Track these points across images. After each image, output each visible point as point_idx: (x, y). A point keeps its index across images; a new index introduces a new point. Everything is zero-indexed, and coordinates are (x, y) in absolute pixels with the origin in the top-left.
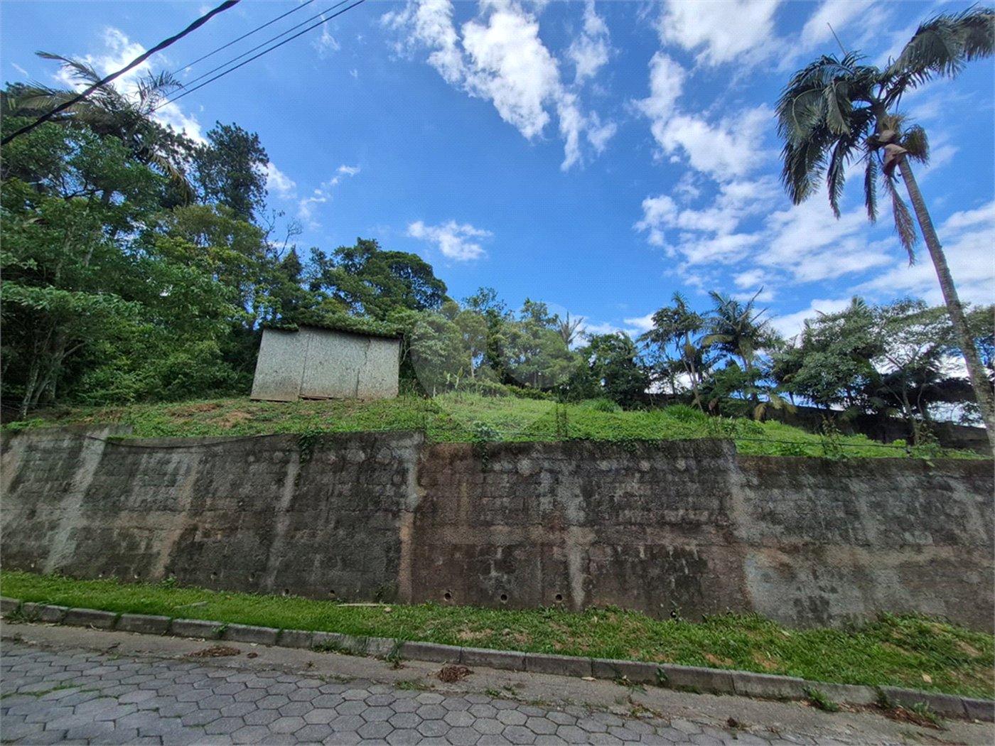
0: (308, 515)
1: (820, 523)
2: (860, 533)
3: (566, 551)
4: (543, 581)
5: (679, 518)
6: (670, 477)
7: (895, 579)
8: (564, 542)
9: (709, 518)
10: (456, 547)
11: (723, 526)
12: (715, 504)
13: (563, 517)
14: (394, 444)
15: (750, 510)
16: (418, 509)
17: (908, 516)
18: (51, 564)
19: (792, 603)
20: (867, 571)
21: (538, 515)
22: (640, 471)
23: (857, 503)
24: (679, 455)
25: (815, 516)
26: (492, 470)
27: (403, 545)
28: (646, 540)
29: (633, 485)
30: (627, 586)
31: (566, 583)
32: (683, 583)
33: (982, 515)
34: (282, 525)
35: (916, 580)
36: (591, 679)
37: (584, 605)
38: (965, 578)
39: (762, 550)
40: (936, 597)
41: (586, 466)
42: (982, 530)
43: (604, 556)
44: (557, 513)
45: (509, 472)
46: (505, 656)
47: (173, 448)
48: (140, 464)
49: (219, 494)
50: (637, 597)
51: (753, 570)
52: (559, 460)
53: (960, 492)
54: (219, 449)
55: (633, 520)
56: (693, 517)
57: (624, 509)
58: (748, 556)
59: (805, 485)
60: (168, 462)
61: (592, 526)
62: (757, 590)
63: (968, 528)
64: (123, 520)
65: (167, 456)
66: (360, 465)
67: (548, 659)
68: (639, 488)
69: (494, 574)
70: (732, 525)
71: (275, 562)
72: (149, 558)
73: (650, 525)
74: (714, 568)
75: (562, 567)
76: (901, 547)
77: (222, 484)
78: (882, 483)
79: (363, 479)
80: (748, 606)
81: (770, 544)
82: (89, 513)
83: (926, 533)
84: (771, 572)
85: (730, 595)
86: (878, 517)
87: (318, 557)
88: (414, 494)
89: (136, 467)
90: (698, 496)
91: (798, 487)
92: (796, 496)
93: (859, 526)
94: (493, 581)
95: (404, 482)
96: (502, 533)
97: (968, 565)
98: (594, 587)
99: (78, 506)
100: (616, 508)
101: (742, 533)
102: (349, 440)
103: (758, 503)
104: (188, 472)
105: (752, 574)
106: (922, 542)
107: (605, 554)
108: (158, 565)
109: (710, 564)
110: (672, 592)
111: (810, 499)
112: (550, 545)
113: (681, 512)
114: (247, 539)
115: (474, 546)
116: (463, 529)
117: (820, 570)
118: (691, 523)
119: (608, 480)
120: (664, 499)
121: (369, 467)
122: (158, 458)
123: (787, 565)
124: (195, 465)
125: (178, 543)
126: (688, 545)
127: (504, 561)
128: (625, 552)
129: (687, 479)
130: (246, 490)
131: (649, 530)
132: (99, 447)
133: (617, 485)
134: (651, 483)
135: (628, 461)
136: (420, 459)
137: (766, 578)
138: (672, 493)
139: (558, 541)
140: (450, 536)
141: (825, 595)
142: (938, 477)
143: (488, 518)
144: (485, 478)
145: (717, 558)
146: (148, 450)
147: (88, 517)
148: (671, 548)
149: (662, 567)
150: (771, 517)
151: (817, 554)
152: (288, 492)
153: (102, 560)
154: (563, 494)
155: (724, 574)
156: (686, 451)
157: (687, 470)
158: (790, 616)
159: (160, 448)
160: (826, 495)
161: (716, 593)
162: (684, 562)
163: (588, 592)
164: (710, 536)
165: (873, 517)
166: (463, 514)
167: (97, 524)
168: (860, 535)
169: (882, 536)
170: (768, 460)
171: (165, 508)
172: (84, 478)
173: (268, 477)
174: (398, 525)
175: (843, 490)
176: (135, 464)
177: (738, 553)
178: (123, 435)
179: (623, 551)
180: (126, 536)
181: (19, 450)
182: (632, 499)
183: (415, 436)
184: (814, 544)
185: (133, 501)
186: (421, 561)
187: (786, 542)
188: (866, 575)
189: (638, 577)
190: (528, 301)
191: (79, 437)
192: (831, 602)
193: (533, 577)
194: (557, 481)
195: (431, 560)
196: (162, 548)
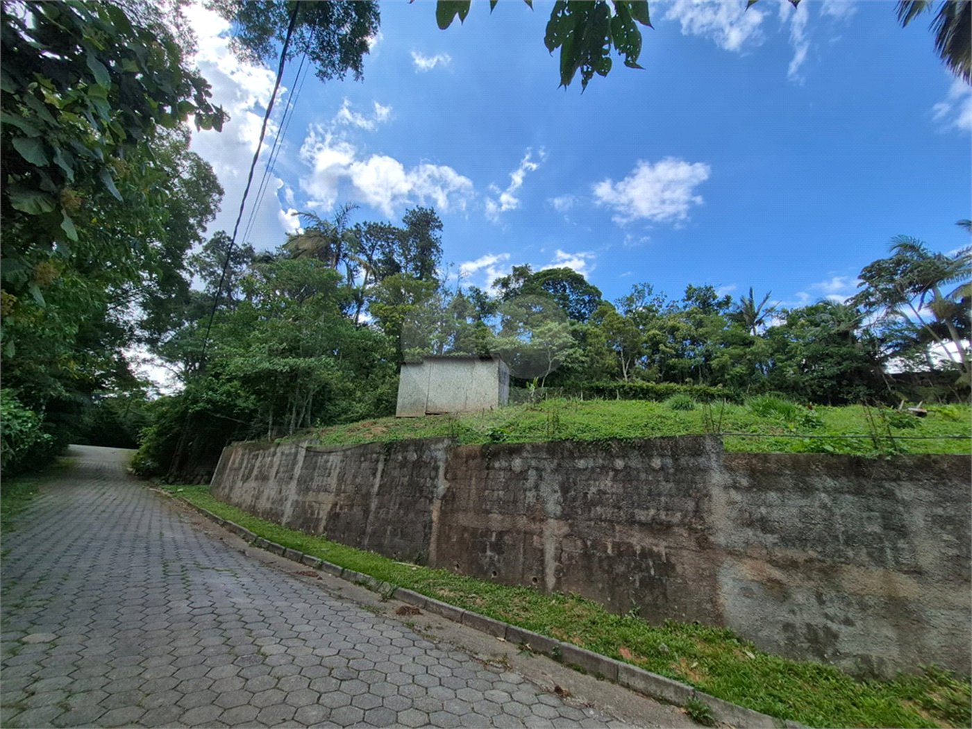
0: (387, 497)
1: (837, 536)
2: (906, 555)
3: (543, 540)
4: (524, 564)
5: (649, 518)
6: (643, 476)
8: (542, 532)
9: (682, 521)
10: (465, 529)
11: (696, 529)
12: (691, 505)
13: (543, 509)
14: (432, 447)
15: (734, 514)
16: (444, 496)
18: (285, 520)
19: (780, 626)
20: (912, 607)
21: (524, 506)
22: (615, 470)
23: (906, 516)
24: (655, 453)
25: (829, 527)
26: (494, 468)
27: (434, 524)
28: (615, 537)
29: (607, 483)
30: (593, 579)
31: (541, 568)
32: (648, 583)
34: (373, 506)
36: (503, 639)
37: (554, 590)
39: (749, 562)
41: (567, 464)
43: (575, 548)
44: (539, 507)
45: (505, 469)
46: (451, 609)
47: (330, 452)
48: (318, 463)
49: (347, 482)
50: (602, 590)
51: (731, 583)
52: (544, 459)
54: (349, 453)
55: (604, 517)
56: (664, 517)
57: (595, 506)
58: (725, 565)
59: (817, 489)
60: (328, 461)
61: (567, 520)
62: (735, 604)
64: (311, 497)
65: (328, 457)
66: (414, 463)
67: (478, 618)
68: (612, 486)
69: (489, 553)
70: (709, 528)
71: (369, 530)
72: (318, 520)
73: (619, 523)
74: (684, 572)
75: (539, 554)
77: (349, 478)
79: (414, 475)
80: (719, 619)
81: (755, 555)
82: (298, 492)
84: (754, 587)
85: (699, 603)
86: (945, 537)
87: (389, 528)
88: (442, 486)
89: (316, 464)
90: (672, 496)
91: (807, 491)
92: (803, 502)
93: (906, 546)
94: (488, 559)
95: (437, 476)
96: (496, 520)
98: (564, 575)
99: (295, 488)
100: (589, 505)
101: (720, 539)
102: (408, 445)
103: (746, 507)
104: (336, 468)
105: (727, 585)
107: (575, 547)
108: (321, 525)
109: (679, 569)
110: (635, 591)
111: (824, 506)
112: (532, 533)
113: (652, 512)
114: (357, 511)
115: (475, 530)
116: (470, 515)
117: (829, 594)
118: (661, 524)
119: (584, 477)
120: (635, 497)
121: (418, 464)
122: (325, 459)
123: (778, 582)
124: (339, 463)
125: (329, 513)
126: (656, 546)
127: (497, 544)
128: (594, 546)
129: (661, 478)
130: (358, 480)
131: (617, 528)
132: (304, 452)
133: (592, 482)
134: (623, 481)
135: (604, 459)
136: (447, 459)
137: (746, 592)
138: (645, 492)
139: (539, 530)
140: (463, 519)
141: (834, 627)
143: (488, 507)
144: (488, 474)
145: (687, 563)
146: (321, 454)
147: (298, 494)
148: (638, 547)
149: (628, 565)
150: (764, 525)
151: (826, 573)
152: (377, 481)
153: (301, 521)
154: (545, 489)
155: (694, 581)
156: (663, 449)
157: (662, 469)
158: (776, 641)
159: (326, 453)
160: (852, 503)
161: (683, 600)
162: (651, 564)
163: (558, 579)
164: (682, 539)
165: (935, 536)
166: (471, 502)
167: (300, 498)
168: (906, 558)
169: (950, 564)
170: (765, 458)
171: (326, 491)
172: (297, 471)
173: (369, 472)
174: (431, 509)
175: (884, 497)
176: (316, 462)
177: (713, 561)
178: (313, 445)
179: (592, 545)
180: (311, 506)
181: (279, 454)
182: (604, 497)
183: (445, 441)
184: (824, 561)
185: (314, 485)
186: (443, 537)
187: (780, 555)
188: (910, 612)
189: (604, 571)
190: (690, 288)
191: (297, 446)
192: (841, 636)
193: (517, 559)
194: (541, 478)
195: (449, 537)
196: (323, 515)
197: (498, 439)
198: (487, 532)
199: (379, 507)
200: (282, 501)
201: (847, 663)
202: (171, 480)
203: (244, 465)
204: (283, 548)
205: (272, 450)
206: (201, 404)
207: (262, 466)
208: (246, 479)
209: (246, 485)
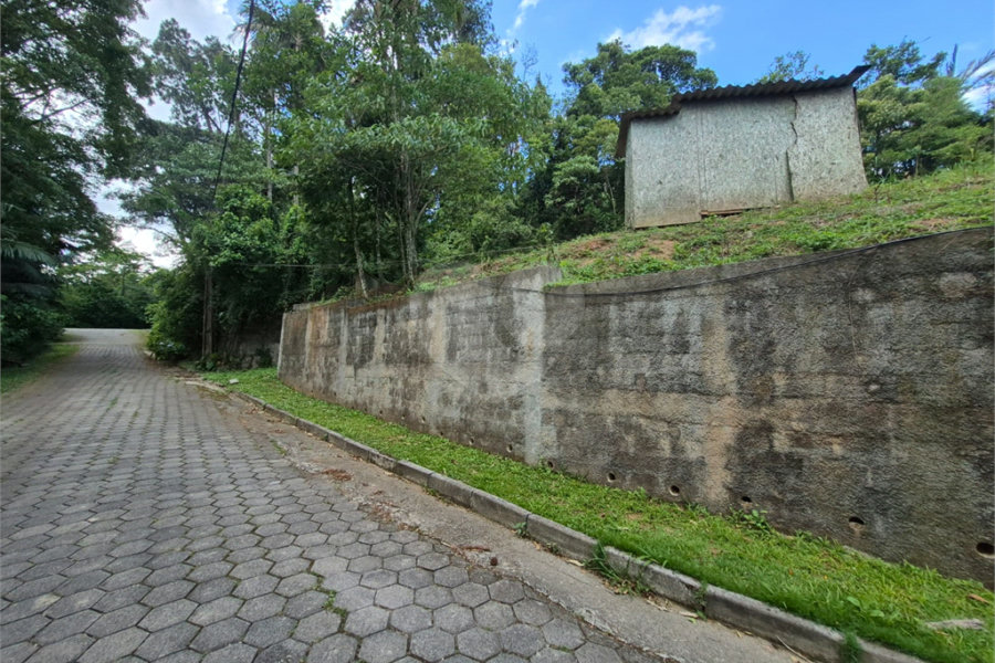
18: (533, 451)
47: (658, 292)
48: (607, 320)
49: (802, 367)
54: (765, 284)
60: (658, 315)
65: (653, 305)
82: (558, 390)
89: (604, 324)
99: (539, 380)
104: (707, 327)
108: (709, 483)
122: (637, 310)
124: (717, 315)
125: (737, 450)
130: (877, 360)
132: (537, 301)
146: (614, 299)
147: (559, 396)
159: (634, 294)
167: (574, 406)
171: (686, 389)
172: (532, 343)
178: (563, 282)
180: (630, 427)
181: (440, 313)
185: (621, 375)
191: (506, 291)
202: (209, 365)
203: (345, 337)
205: (414, 305)
206: (225, 253)
207: (396, 338)
208: (359, 361)
209: (364, 373)
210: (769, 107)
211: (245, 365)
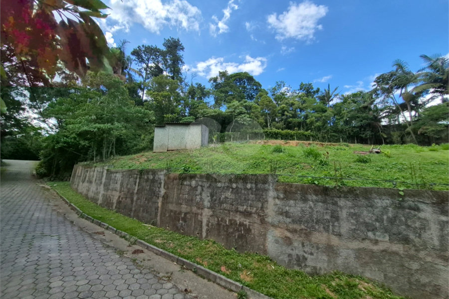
0: (140, 195)
1: (313, 220)
2: (337, 228)
3: (202, 217)
4: (194, 227)
5: (244, 210)
6: (243, 191)
7: (353, 256)
8: (202, 214)
9: (256, 211)
10: (171, 211)
11: (261, 215)
12: (260, 205)
13: (203, 204)
14: (159, 173)
15: (276, 210)
16: (163, 197)
17: (374, 223)
18: (99, 202)
19: (287, 255)
20: (335, 248)
21: (195, 202)
22: (232, 188)
23: (340, 212)
24: (249, 181)
25: (311, 216)
26: (184, 185)
27: (159, 208)
28: (230, 217)
29: (229, 194)
30: (220, 234)
31: (201, 229)
32: (241, 237)
33: (442, 230)
34: (135, 199)
35: (367, 258)
36: (175, 263)
37: (205, 238)
38: (406, 265)
39: (279, 229)
40: (379, 270)
41: (213, 184)
42: (435, 239)
43: (214, 221)
44: (201, 203)
45: (189, 185)
46: (157, 250)
50: (223, 239)
52: (204, 182)
53: (428, 212)
54: (124, 173)
55: (226, 208)
56: (249, 210)
57: (223, 203)
58: (270, 231)
59: (309, 200)
60: (116, 177)
61: (212, 209)
62: (272, 247)
63: (423, 236)
64: (109, 193)
66: (151, 180)
67: (167, 254)
68: (231, 195)
69: (181, 222)
70: (266, 215)
71: (133, 209)
72: (113, 203)
73: (232, 211)
74: (254, 233)
75: (200, 223)
76: (363, 239)
77: (125, 185)
78: (363, 202)
79: (152, 186)
80: (265, 252)
81: (282, 227)
82: (104, 190)
83: (386, 234)
84: (280, 240)
85: (259, 245)
86: (352, 221)
87: (142, 209)
88: (163, 191)
90: (253, 201)
91: (305, 200)
92: (303, 205)
94: (180, 224)
95: (160, 187)
96: (184, 208)
97: (411, 258)
98: (209, 232)
99: (103, 188)
100: (221, 203)
101: (269, 220)
102: (149, 172)
103: (281, 206)
104: (119, 180)
105: (270, 238)
106: (379, 239)
107: (214, 220)
108: (114, 206)
109: (253, 231)
110: (236, 240)
111: (310, 207)
112: (198, 214)
113: (245, 207)
114: (129, 200)
115: (176, 211)
116: (174, 205)
117: (307, 243)
118: (248, 212)
119: (220, 191)
120: (239, 201)
121: (153, 181)
122: (115, 175)
123: (289, 238)
124: (120, 178)
125: (117, 200)
126: (245, 221)
127: (184, 218)
128: (221, 221)
129: (250, 193)
130: (129, 186)
131: (231, 213)
132: (106, 172)
133: (223, 193)
134: (235, 193)
135: (228, 183)
136: (165, 179)
137: (277, 242)
138: (243, 199)
139: (200, 213)
140: (171, 207)
141: (306, 255)
142: (410, 202)
143: (181, 202)
144: (181, 187)
145: (256, 229)
146: (113, 173)
148: (238, 222)
149: (234, 229)
150: (287, 214)
151: (307, 235)
152: (136, 188)
153: (106, 203)
154: (204, 195)
155: (258, 236)
156: (252, 180)
157: (251, 189)
158: (285, 261)
159: (115, 172)
160: (321, 206)
161: (253, 244)
162: (242, 229)
163: (207, 234)
164: (255, 219)
165: (348, 221)
166: (174, 199)
167: (105, 193)
168: (336, 229)
169: (351, 232)
170: (291, 186)
171: (115, 190)
172: (104, 180)
173: (133, 183)
174: (158, 201)
175: (333, 204)
176: (111, 177)
177: (265, 228)
178: (110, 169)
179: (221, 220)
180: (109, 197)
181: (96, 171)
182: (227, 200)
183: (165, 171)
184: (307, 230)
185: (111, 187)
186: (163, 214)
187: (291, 227)
188: (334, 250)
189: (225, 231)
190: (302, 84)
191: (103, 169)
192: (308, 259)
193: (192, 225)
194: (203, 190)
195: (165, 214)
196: (115, 201)
197: (187, 171)
198: (180, 213)
199: (138, 199)
200: (98, 193)
201: (308, 269)
202: (52, 179)
203: (82, 175)
204: (93, 218)
205: (93, 169)
206: (61, 144)
207: (89, 177)
208: (83, 182)
209: (84, 184)
210: (185, 127)
211: (65, 180)
